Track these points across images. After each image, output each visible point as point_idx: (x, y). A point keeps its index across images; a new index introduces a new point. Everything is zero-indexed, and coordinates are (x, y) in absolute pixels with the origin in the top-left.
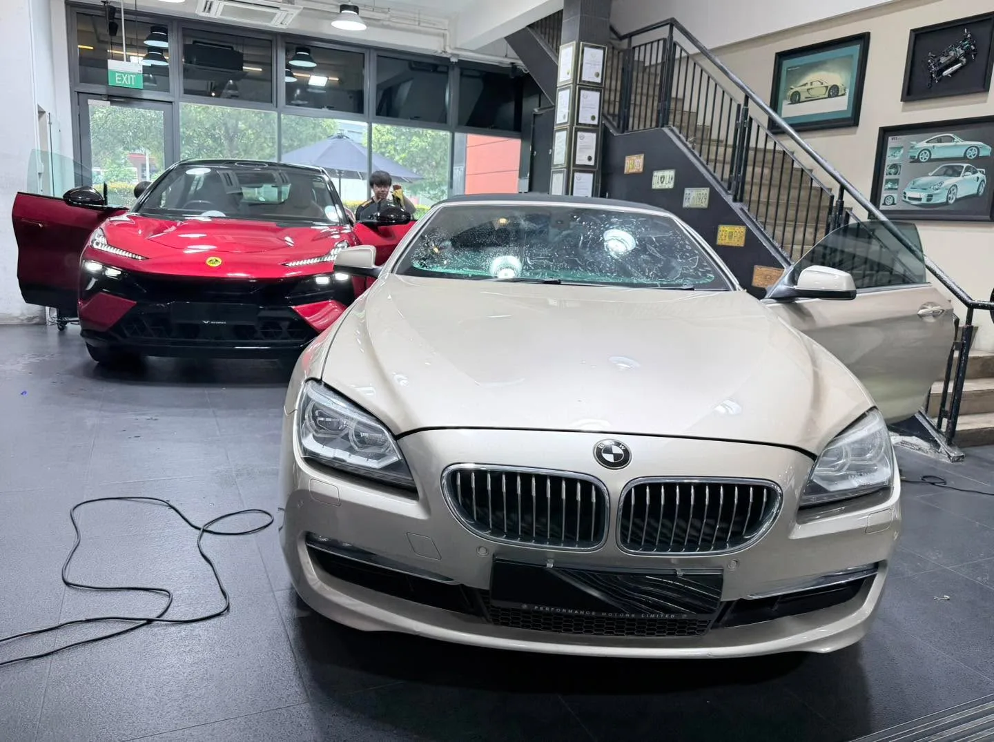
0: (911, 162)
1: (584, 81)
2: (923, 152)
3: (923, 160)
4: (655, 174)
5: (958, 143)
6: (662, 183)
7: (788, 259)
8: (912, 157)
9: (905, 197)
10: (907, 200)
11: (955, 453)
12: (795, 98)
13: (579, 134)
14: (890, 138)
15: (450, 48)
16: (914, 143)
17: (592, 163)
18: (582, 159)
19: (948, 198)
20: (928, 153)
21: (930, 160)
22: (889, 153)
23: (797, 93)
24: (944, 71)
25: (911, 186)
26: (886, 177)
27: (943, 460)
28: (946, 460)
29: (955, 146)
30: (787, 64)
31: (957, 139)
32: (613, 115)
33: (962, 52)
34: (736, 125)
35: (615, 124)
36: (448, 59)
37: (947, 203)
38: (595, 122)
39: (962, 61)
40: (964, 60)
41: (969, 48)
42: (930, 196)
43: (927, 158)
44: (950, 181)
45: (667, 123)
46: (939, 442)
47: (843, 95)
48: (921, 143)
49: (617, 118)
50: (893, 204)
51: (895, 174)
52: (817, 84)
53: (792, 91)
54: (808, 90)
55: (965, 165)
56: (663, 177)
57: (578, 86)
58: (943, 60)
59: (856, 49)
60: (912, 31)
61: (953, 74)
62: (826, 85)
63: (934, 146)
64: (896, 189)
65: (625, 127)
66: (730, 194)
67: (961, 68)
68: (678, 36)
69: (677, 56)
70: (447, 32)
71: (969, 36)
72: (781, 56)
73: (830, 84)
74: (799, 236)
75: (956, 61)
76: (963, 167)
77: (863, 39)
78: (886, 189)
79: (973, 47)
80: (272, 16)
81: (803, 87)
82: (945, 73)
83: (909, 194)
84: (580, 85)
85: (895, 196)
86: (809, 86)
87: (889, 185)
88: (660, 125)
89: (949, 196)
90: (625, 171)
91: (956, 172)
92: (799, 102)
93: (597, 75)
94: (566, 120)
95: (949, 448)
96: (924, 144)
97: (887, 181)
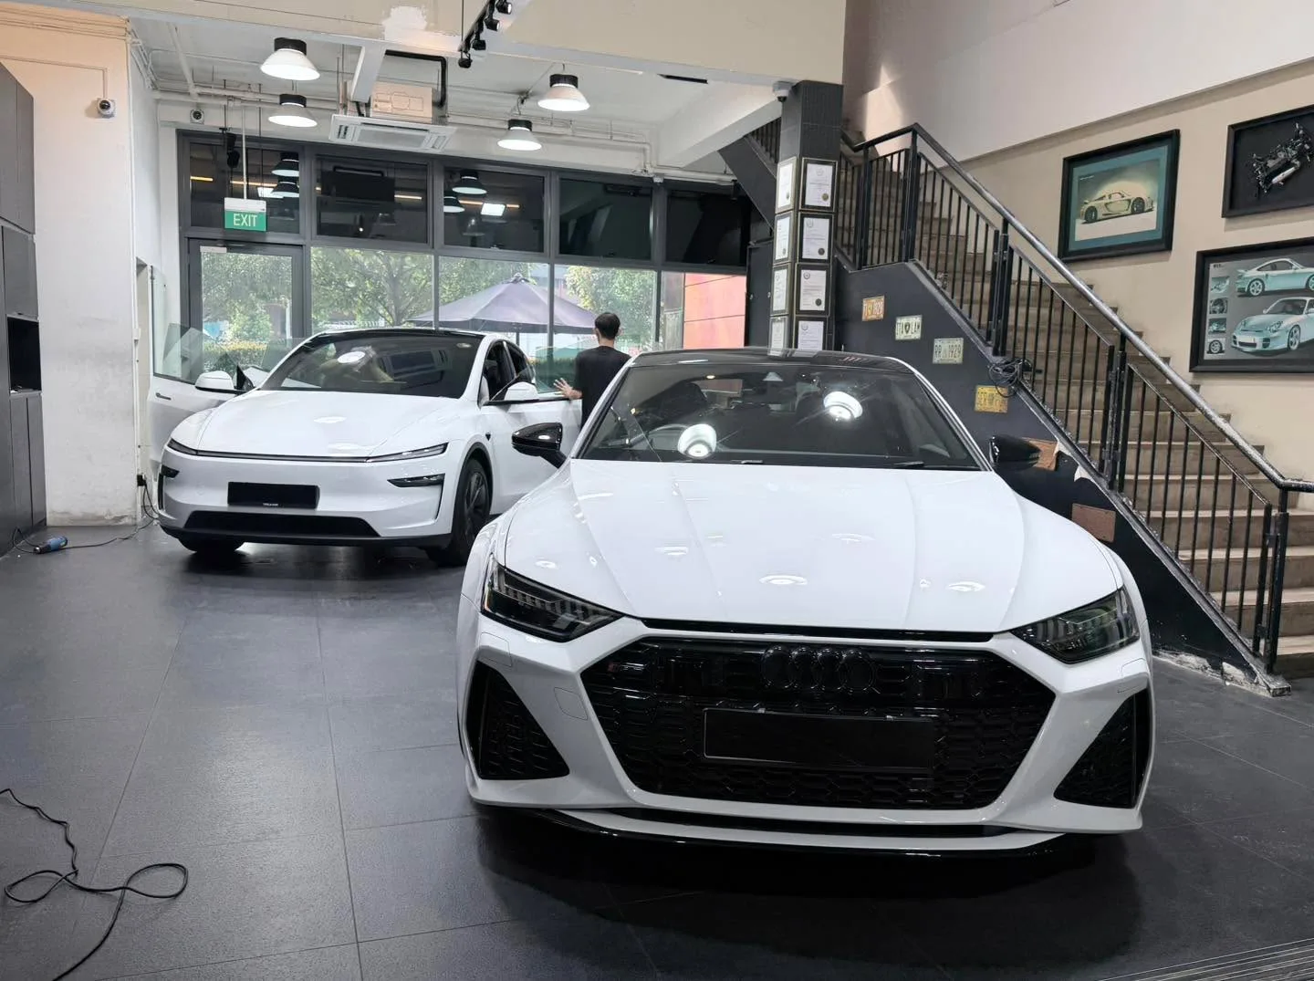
0: (1240, 296)
1: (808, 206)
2: (1254, 283)
3: (1255, 294)
4: (899, 321)
5: (1297, 271)
6: (907, 332)
7: (1063, 429)
8: (1241, 290)
9: (1235, 342)
10: (1238, 346)
11: (1278, 684)
12: (1091, 216)
13: (804, 272)
14: (1212, 265)
15: (652, 166)
16: (1242, 271)
17: (822, 308)
18: (808, 303)
19: (1290, 343)
20: (1260, 284)
21: (1264, 293)
22: (1211, 284)
23: (1093, 209)
24: (1273, 177)
25: (1242, 328)
26: (1209, 316)
27: (1262, 694)
28: (1264, 694)
29: (1294, 274)
30: (1078, 171)
31: (1295, 265)
32: (849, 246)
33: (1294, 153)
34: (994, 256)
35: (850, 258)
36: (651, 179)
37: (1288, 350)
38: (825, 257)
39: (1294, 165)
40: (1298, 163)
41: (1302, 147)
42: (1267, 340)
43: (1260, 290)
44: (1291, 320)
45: (912, 256)
46: (1255, 669)
47: (1150, 210)
48: (1251, 272)
49: (852, 250)
50: (1221, 351)
51: (1221, 311)
52: (1116, 198)
53: (1087, 206)
54: (1106, 204)
55: (1308, 299)
56: (907, 325)
57: (799, 214)
58: (1271, 163)
59: (1162, 152)
60: (1232, 127)
61: (1286, 180)
62: (1127, 198)
63: (1267, 275)
64: (1224, 332)
65: (863, 263)
66: (989, 346)
67: (1294, 173)
68: (923, 147)
69: (922, 170)
70: (647, 147)
71: (1301, 132)
72: (1071, 163)
73: (1133, 196)
74: (1087, 397)
75: (1287, 165)
76: (1305, 301)
77: (1171, 139)
78: (1210, 333)
79: (1307, 147)
80: (420, 140)
81: (1100, 202)
82: (1275, 180)
83: (1242, 338)
84: (803, 211)
85: (1223, 340)
86: (1106, 200)
87: (1214, 327)
88: (904, 258)
89: (1291, 339)
90: (864, 318)
91: (1297, 309)
92: (1096, 220)
93: (825, 198)
94: (786, 256)
95: (1269, 678)
96: (1253, 273)
97: (1212, 321)
